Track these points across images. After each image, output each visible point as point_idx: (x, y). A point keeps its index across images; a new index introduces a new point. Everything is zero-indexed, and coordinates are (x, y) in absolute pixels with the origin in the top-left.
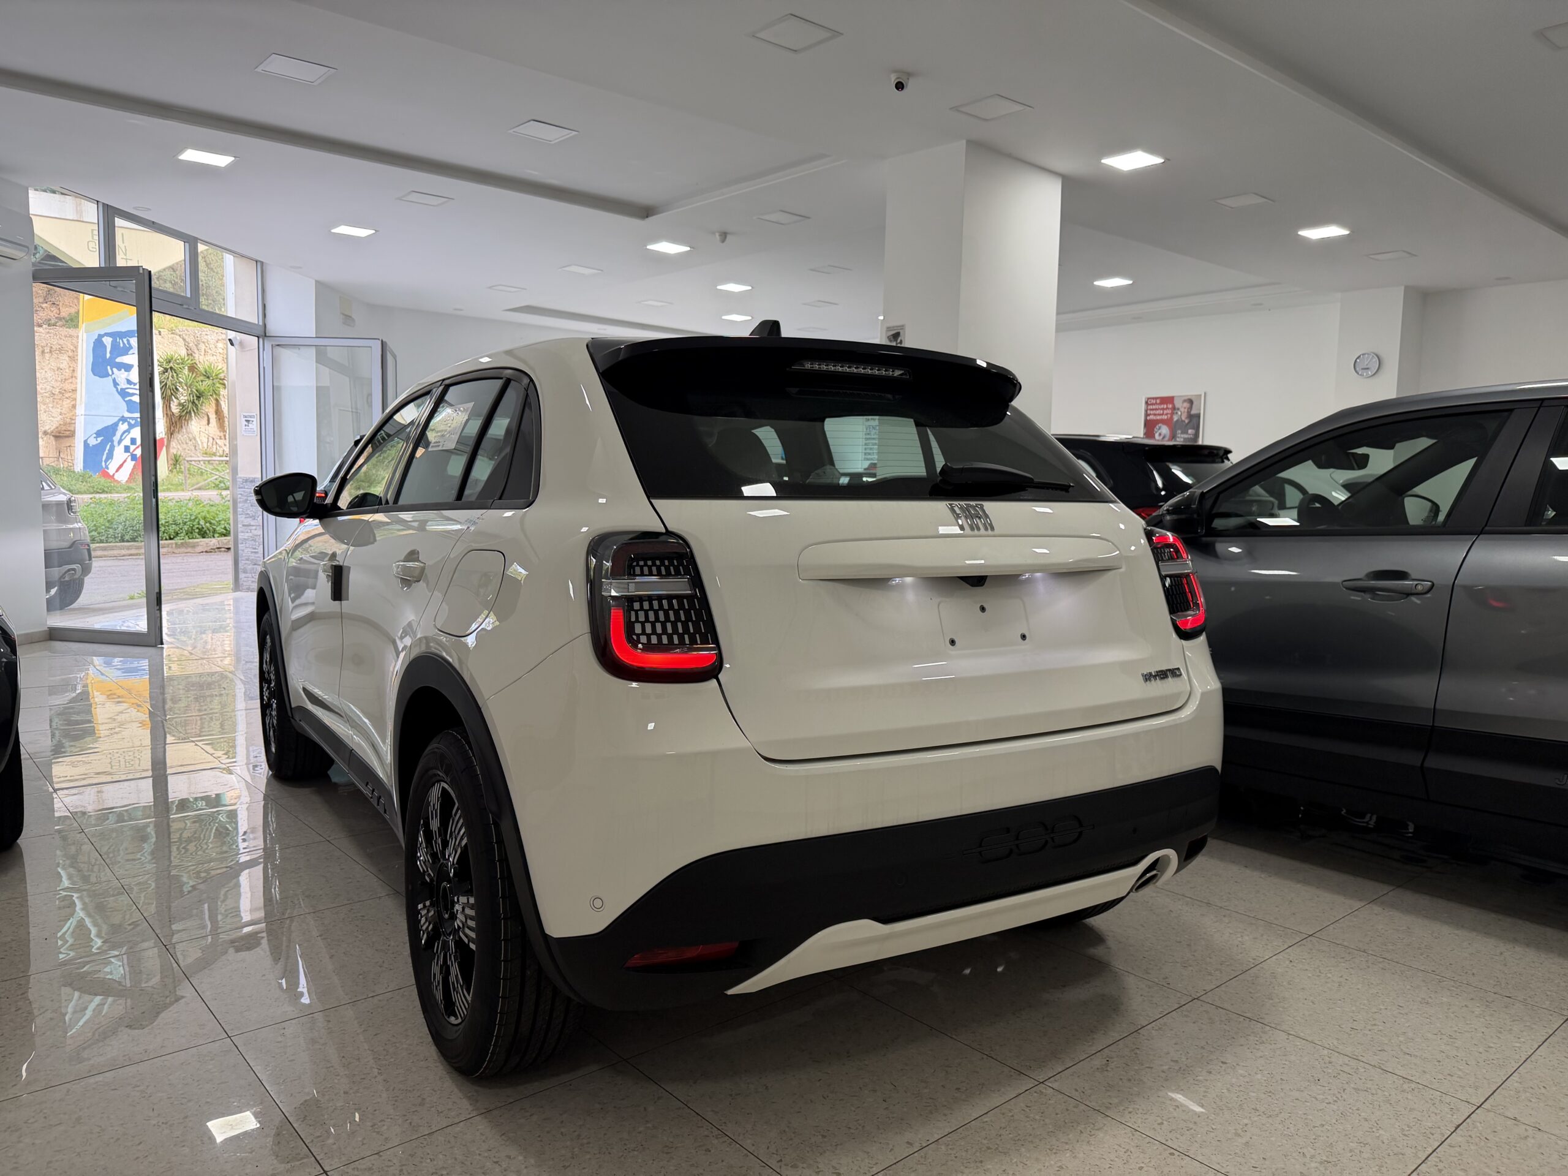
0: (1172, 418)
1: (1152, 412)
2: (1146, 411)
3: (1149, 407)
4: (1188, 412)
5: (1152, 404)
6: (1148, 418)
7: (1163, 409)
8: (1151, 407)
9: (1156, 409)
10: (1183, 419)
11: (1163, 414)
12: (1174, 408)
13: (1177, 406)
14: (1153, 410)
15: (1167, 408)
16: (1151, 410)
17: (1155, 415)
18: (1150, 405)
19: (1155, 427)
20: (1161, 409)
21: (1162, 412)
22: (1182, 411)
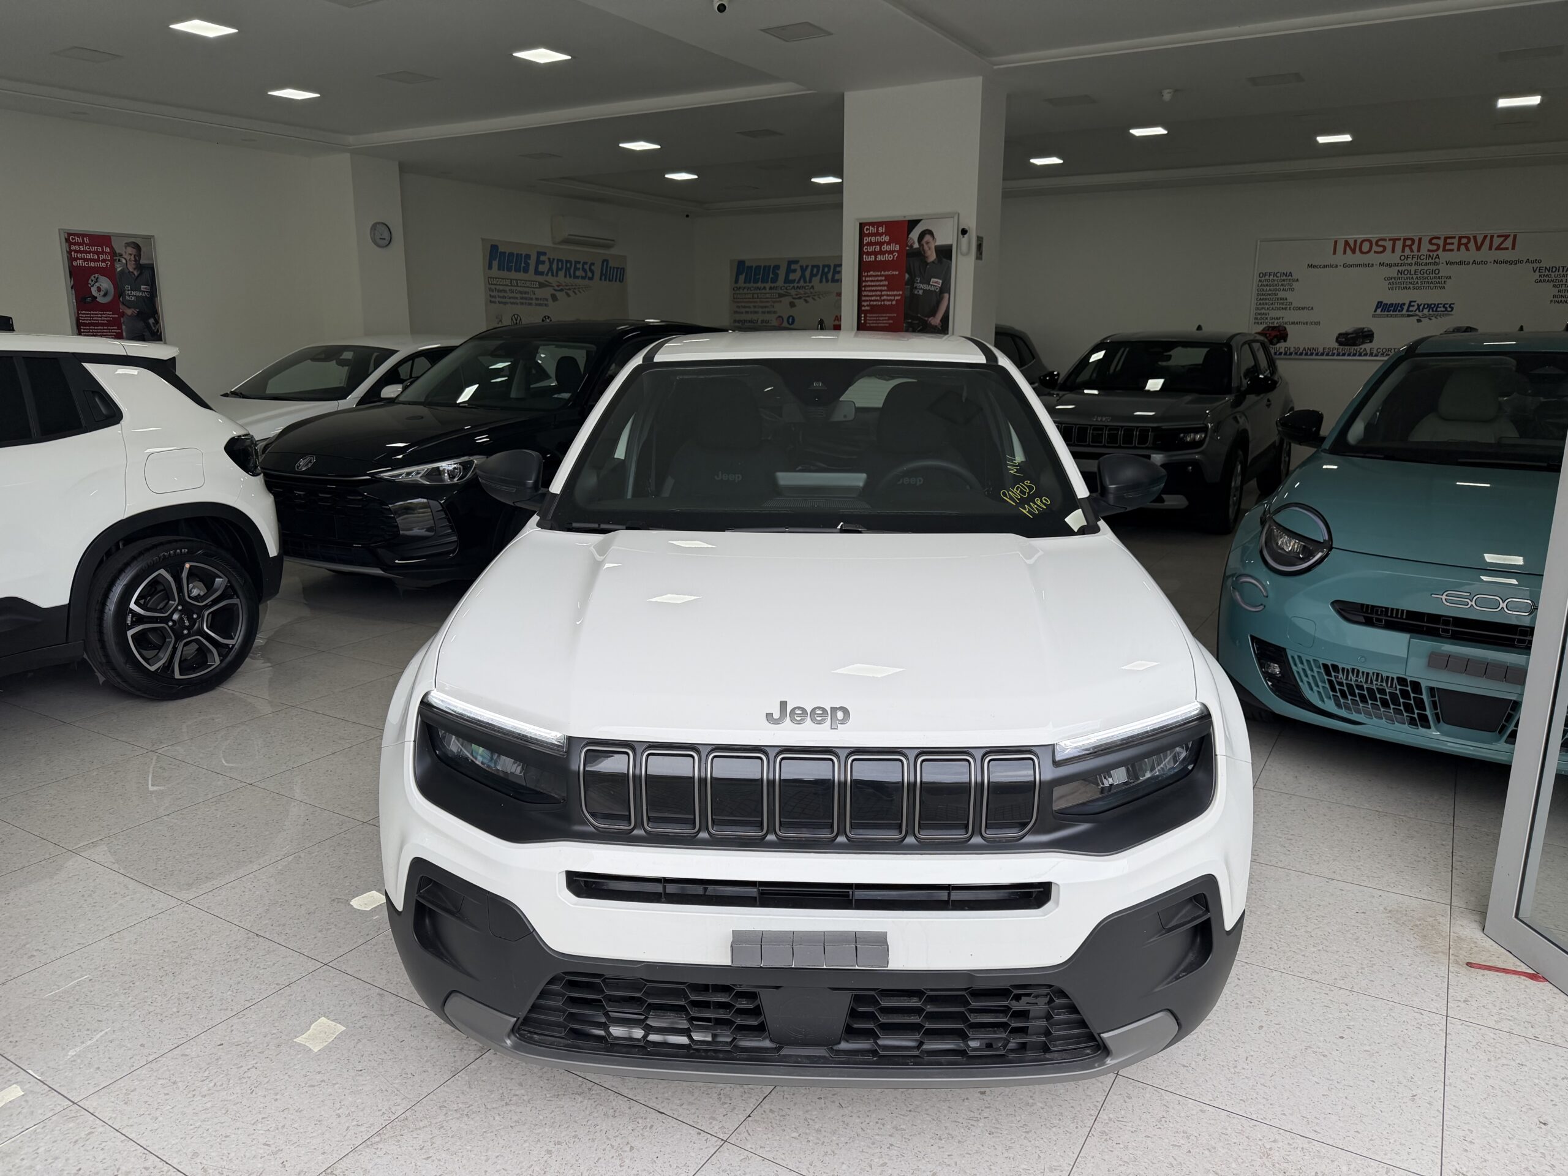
0: (113, 265)
1: (79, 255)
2: (69, 252)
3: (73, 248)
4: (135, 260)
5: (79, 244)
6: (75, 263)
7: (98, 253)
8: (77, 248)
9: (86, 252)
10: (131, 270)
11: (98, 260)
12: (113, 253)
13: (117, 251)
14: (80, 252)
15: (103, 252)
16: (76, 251)
17: (85, 260)
18: (75, 244)
19: (90, 278)
20: (94, 253)
21: (96, 257)
22: (128, 259)
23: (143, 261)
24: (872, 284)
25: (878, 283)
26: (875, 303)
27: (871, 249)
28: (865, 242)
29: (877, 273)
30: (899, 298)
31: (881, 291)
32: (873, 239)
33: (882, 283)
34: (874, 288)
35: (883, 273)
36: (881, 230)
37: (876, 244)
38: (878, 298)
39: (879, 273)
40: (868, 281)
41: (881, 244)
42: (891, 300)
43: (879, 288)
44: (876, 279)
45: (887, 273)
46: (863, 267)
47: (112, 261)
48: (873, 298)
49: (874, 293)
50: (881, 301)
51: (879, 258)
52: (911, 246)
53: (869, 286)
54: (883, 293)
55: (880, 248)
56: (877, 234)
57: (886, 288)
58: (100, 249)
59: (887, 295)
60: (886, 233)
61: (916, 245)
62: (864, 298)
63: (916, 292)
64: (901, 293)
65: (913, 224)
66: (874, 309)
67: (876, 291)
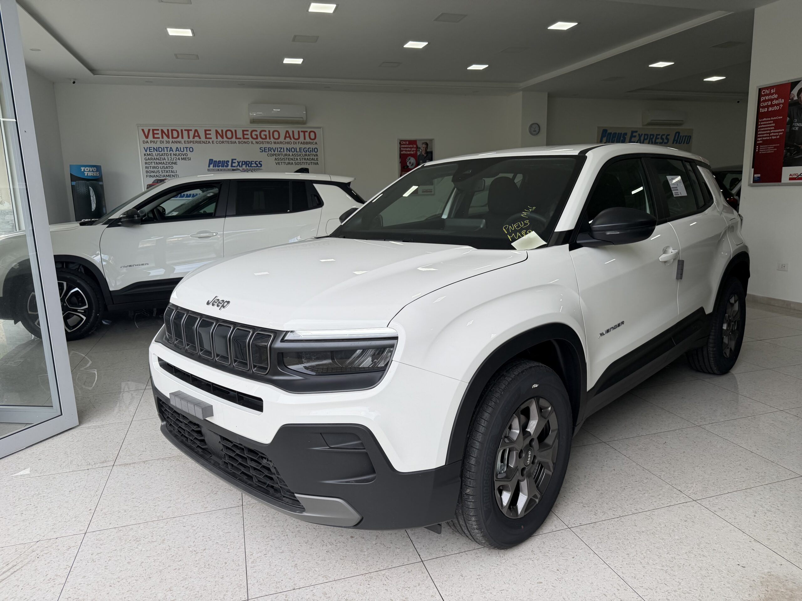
0: (416, 153)
1: (404, 149)
2: (400, 148)
3: (402, 146)
4: (426, 150)
6: (402, 153)
7: (411, 148)
8: (403, 146)
9: (407, 148)
11: (411, 151)
12: (417, 148)
13: (419, 146)
14: (405, 148)
15: (413, 147)
16: (403, 148)
17: (406, 151)
18: (403, 144)
19: (407, 158)
20: (410, 148)
21: (410, 149)
22: (422, 149)
23: (428, 150)
24: (765, 126)
25: (769, 125)
26: (766, 138)
27: (765, 104)
28: (762, 100)
29: (768, 119)
30: (781, 133)
31: (770, 130)
32: (767, 98)
33: (771, 125)
34: (766, 129)
35: (772, 118)
36: (772, 91)
37: (768, 100)
38: (768, 135)
39: (770, 119)
40: (762, 125)
41: (772, 100)
42: (777, 136)
43: (769, 129)
44: (767, 123)
45: (775, 118)
46: (760, 116)
47: (416, 151)
48: (765, 135)
49: (765, 132)
50: (770, 136)
51: (770, 109)
52: (792, 99)
53: (763, 128)
54: (771, 132)
55: (771, 103)
56: (771, 94)
57: (773, 128)
58: (412, 146)
59: (774, 133)
60: (776, 93)
61: (796, 98)
62: (758, 136)
63: (794, 129)
64: (783, 130)
65: (794, 84)
66: (765, 142)
67: (767, 130)
